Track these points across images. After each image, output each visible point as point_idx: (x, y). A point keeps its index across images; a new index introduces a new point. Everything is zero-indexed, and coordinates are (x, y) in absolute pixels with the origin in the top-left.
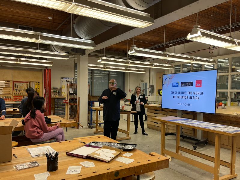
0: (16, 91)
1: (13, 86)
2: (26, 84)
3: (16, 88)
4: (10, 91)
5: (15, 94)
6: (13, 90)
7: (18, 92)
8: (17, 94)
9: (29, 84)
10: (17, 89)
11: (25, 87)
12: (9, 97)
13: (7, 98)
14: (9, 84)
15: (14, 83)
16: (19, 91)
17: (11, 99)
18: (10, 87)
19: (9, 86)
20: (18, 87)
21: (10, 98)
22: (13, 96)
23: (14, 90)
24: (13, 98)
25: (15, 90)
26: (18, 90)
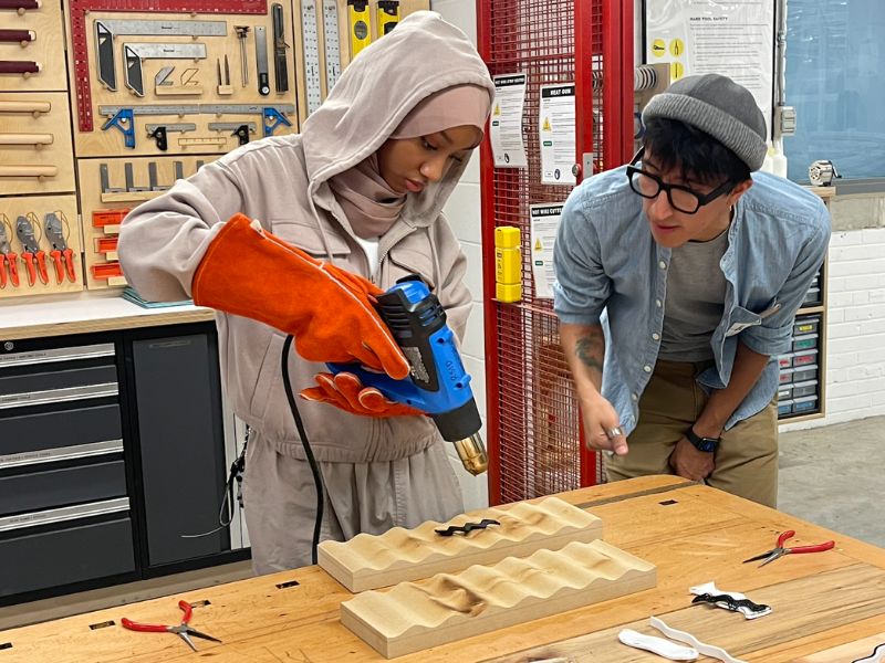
0: (115, 139)
1: (82, 71)
2: (243, 32)
3: (121, 97)
4: (38, 146)
5: (117, 178)
6: (86, 126)
7: (151, 147)
8: (141, 176)
9: (278, 31)
10: (127, 113)
11: (223, 76)
12: (38, 234)
13: (45, 247)
14: (21, 37)
15: (91, 18)
16: (160, 136)
17: (64, 261)
18: (35, 82)
19: (30, 68)
20: (148, 74)
21: (57, 241)
22: (90, 207)
23: (98, 122)
24: (92, 236)
25: (111, 123)
26: (142, 125)
